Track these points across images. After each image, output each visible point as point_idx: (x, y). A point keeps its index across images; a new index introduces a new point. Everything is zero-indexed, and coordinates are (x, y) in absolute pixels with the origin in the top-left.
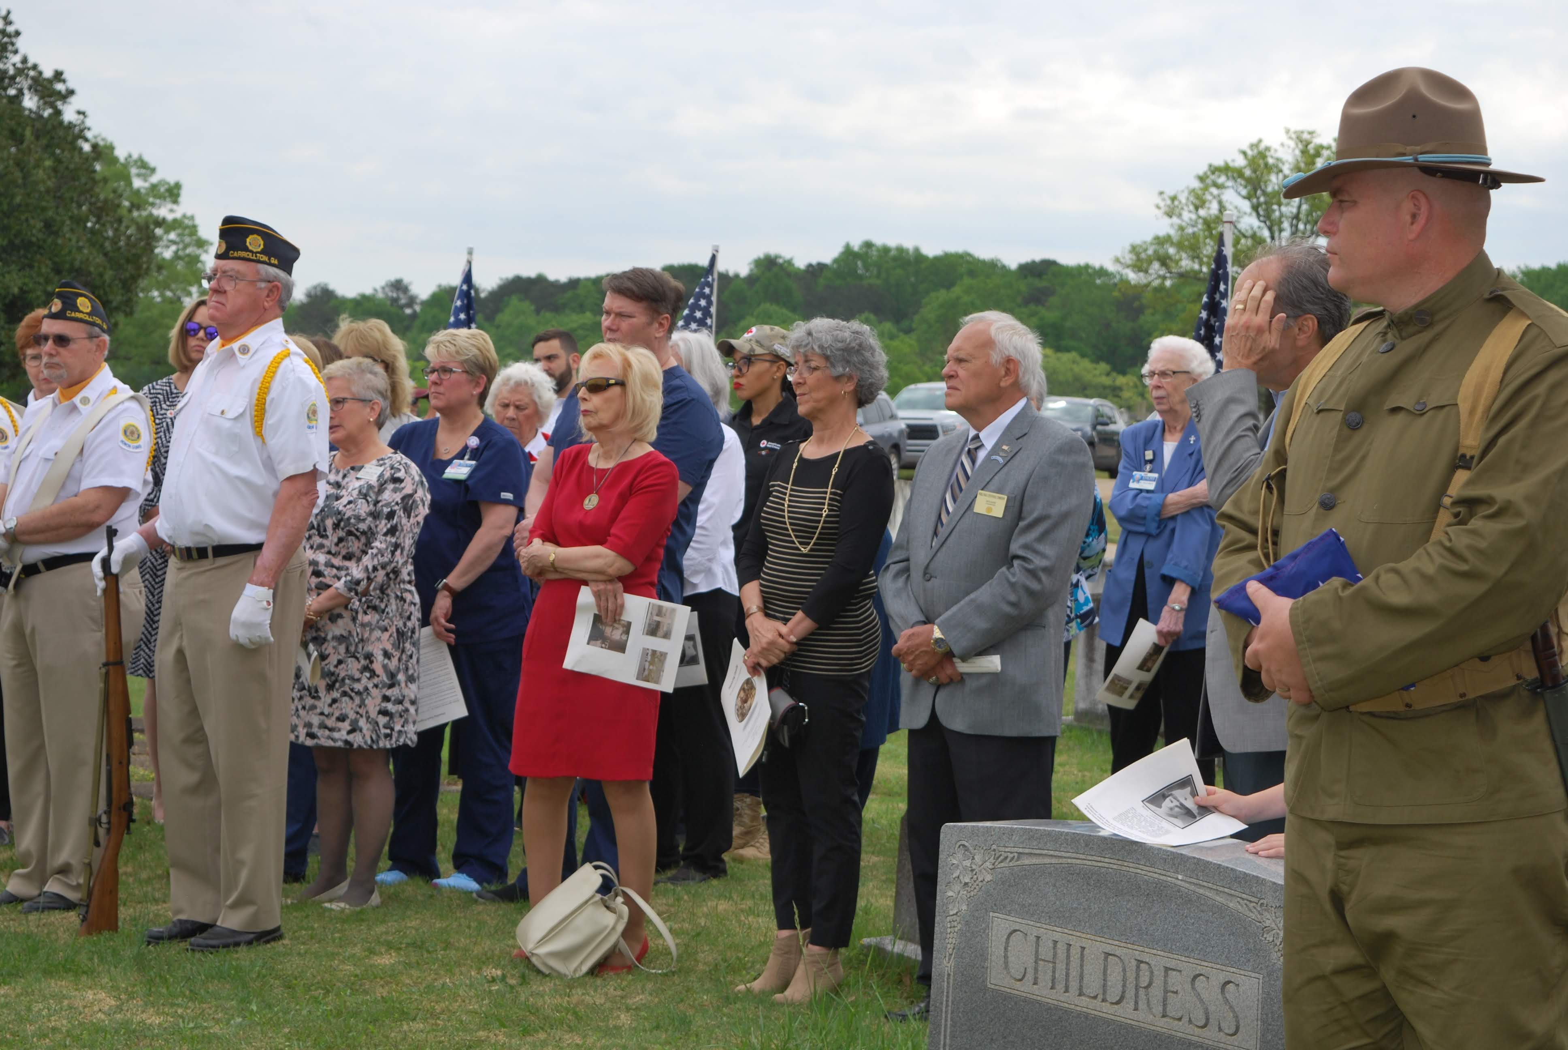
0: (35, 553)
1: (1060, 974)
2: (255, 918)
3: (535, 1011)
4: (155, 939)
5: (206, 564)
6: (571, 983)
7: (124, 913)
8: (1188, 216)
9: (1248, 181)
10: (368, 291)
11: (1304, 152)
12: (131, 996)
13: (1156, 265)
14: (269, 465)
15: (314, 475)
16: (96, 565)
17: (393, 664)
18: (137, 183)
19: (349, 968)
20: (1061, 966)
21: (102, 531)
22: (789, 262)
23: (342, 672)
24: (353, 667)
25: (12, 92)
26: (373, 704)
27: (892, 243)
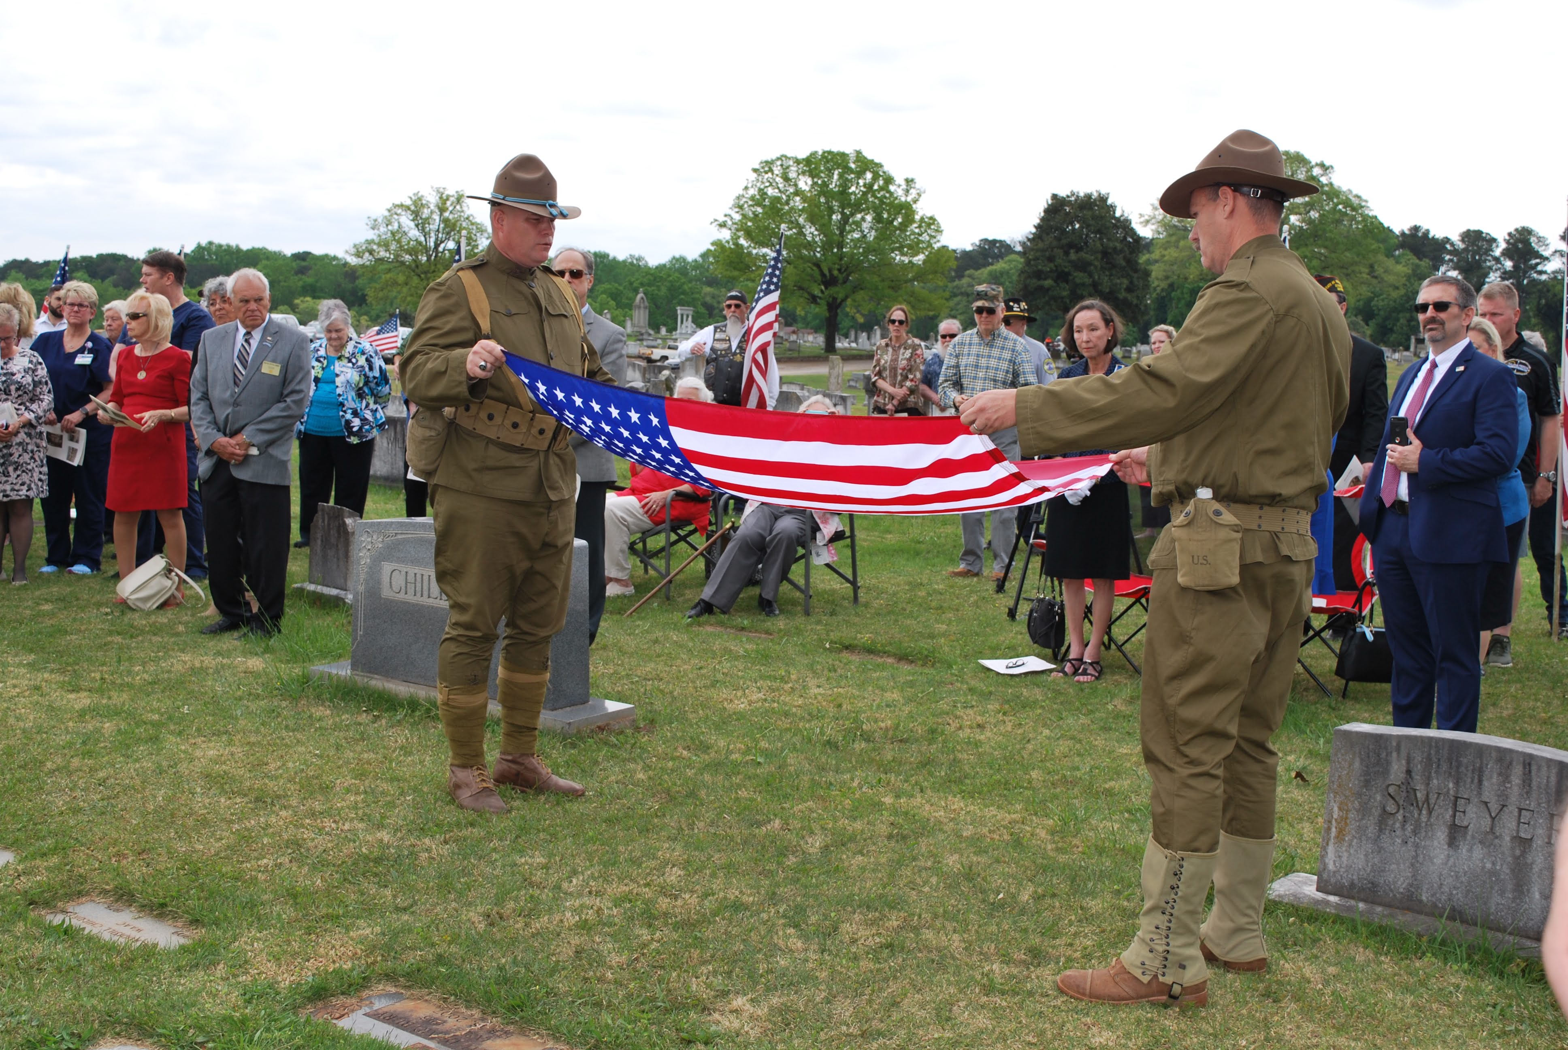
1: (419, 588)
6: (149, 613)
8: (383, 229)
9: (413, 212)
11: (441, 198)
13: (367, 254)
19: (28, 612)
20: (419, 585)
23: (21, 461)
24: (26, 457)
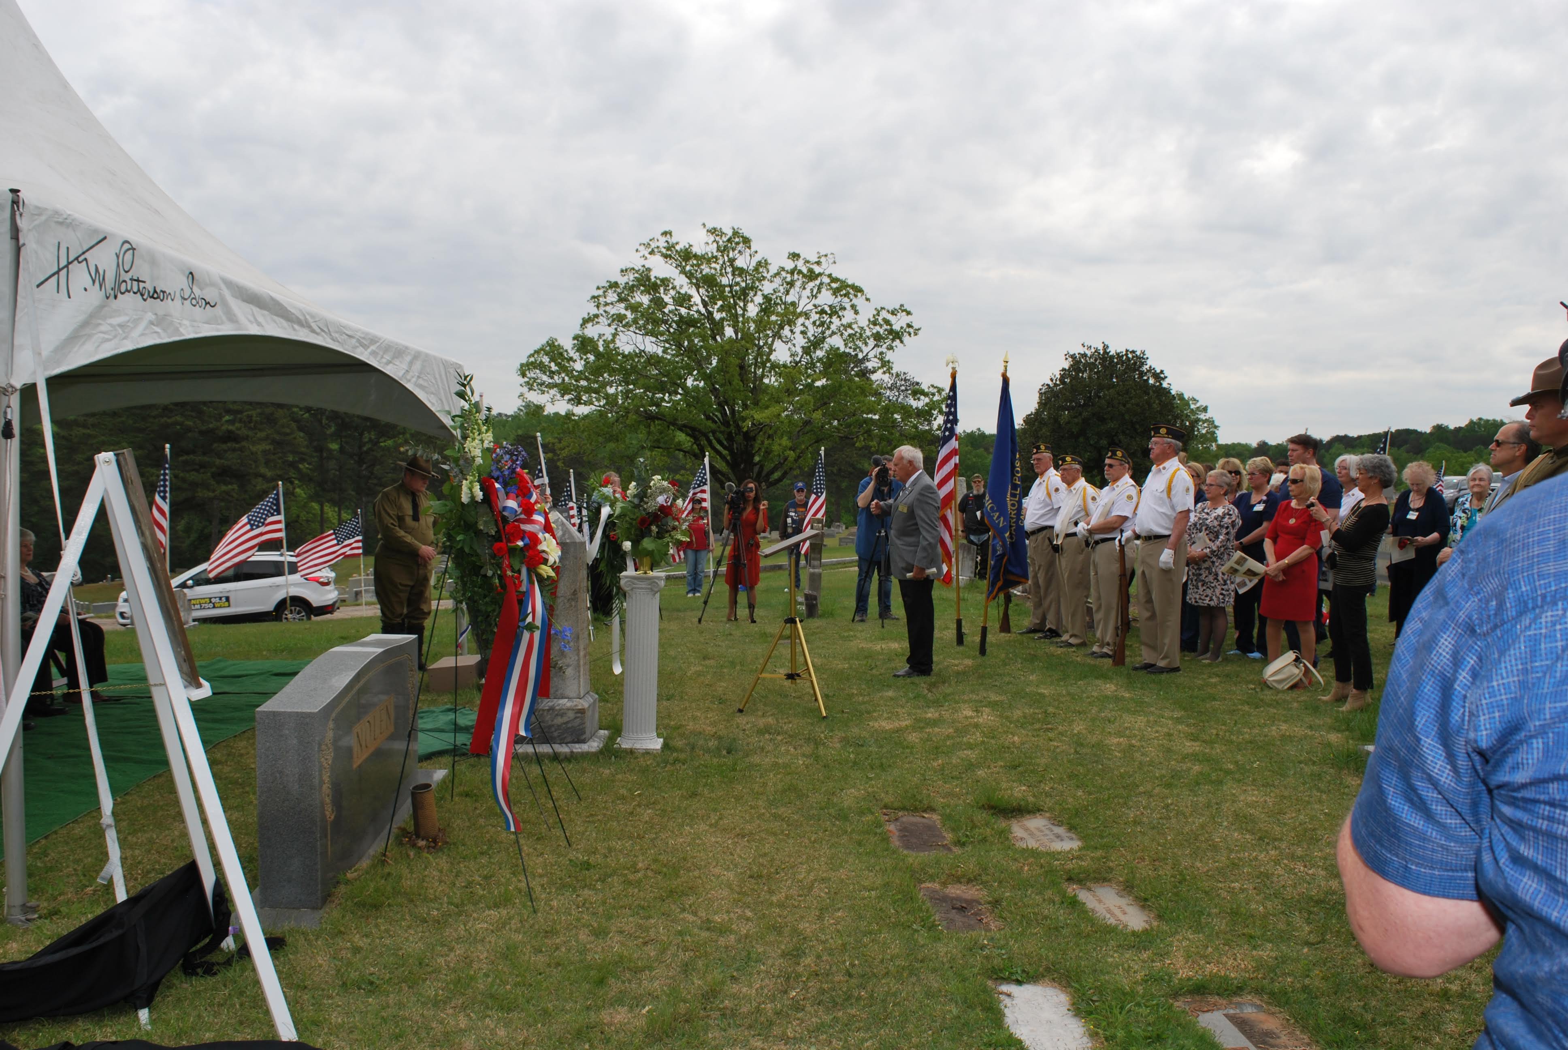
0: (1098, 537)
2: (1170, 662)
3: (1262, 700)
4: (1136, 669)
5: (1151, 542)
7: (1127, 660)
10: (1280, 442)
12: (1122, 687)
14: (1173, 508)
15: (1189, 511)
16: (1117, 541)
17: (1225, 577)
18: (1192, 406)
19: (1200, 682)
21: (1119, 530)
22: (1447, 427)
25: (1145, 378)
26: (1218, 591)
27: (1490, 418)
